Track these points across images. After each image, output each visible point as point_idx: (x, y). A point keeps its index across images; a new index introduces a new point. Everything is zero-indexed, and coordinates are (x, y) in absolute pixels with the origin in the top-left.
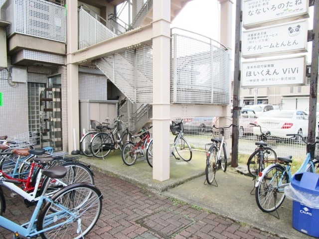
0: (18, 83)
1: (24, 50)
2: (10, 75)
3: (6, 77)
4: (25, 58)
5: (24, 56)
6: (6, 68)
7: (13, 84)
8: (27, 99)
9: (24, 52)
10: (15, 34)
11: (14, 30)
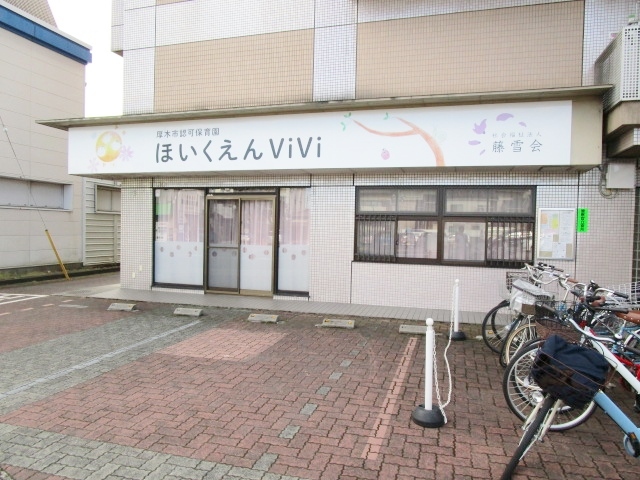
0: (617, 190)
1: (635, 129)
2: (604, 178)
3: (596, 180)
4: (635, 144)
5: (635, 139)
6: (598, 166)
7: (608, 193)
8: (633, 220)
9: (635, 132)
10: (621, 103)
11: (619, 96)
